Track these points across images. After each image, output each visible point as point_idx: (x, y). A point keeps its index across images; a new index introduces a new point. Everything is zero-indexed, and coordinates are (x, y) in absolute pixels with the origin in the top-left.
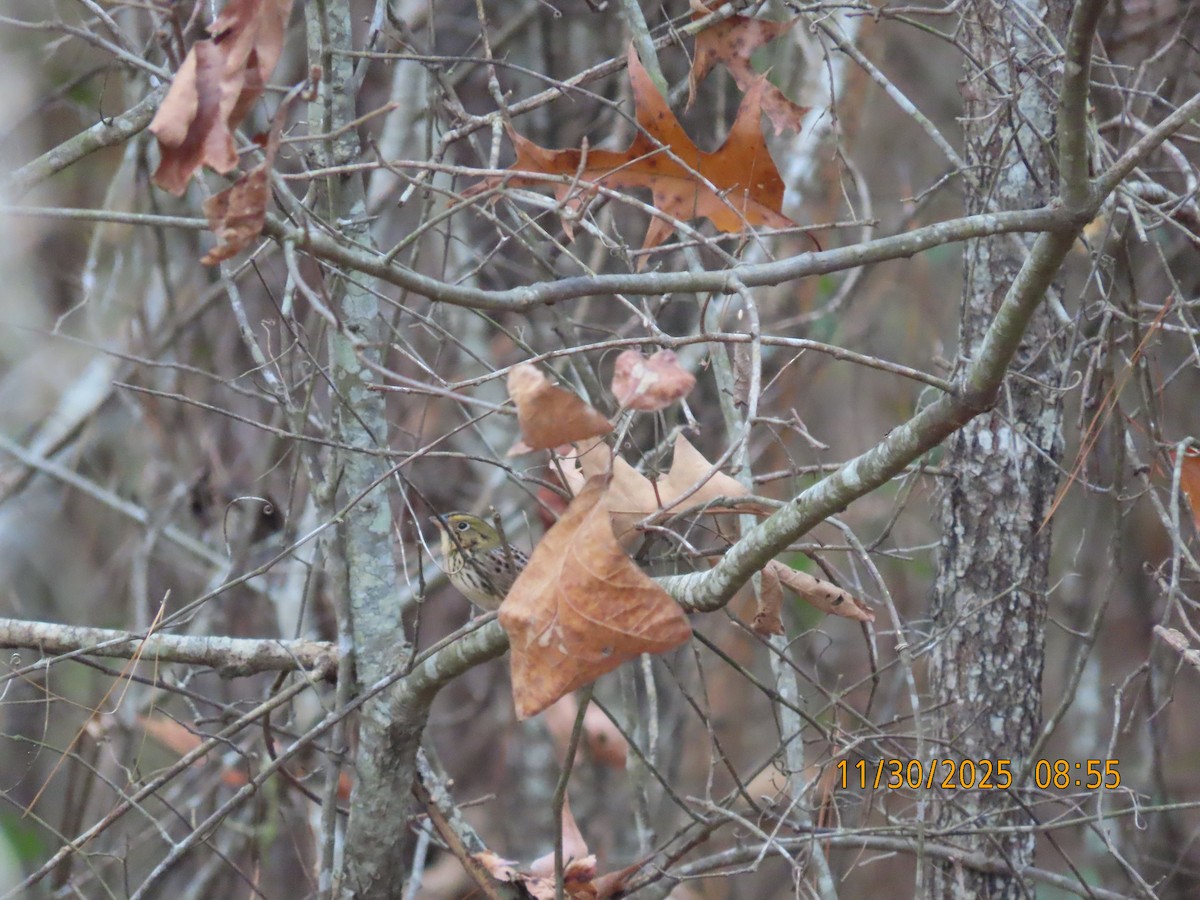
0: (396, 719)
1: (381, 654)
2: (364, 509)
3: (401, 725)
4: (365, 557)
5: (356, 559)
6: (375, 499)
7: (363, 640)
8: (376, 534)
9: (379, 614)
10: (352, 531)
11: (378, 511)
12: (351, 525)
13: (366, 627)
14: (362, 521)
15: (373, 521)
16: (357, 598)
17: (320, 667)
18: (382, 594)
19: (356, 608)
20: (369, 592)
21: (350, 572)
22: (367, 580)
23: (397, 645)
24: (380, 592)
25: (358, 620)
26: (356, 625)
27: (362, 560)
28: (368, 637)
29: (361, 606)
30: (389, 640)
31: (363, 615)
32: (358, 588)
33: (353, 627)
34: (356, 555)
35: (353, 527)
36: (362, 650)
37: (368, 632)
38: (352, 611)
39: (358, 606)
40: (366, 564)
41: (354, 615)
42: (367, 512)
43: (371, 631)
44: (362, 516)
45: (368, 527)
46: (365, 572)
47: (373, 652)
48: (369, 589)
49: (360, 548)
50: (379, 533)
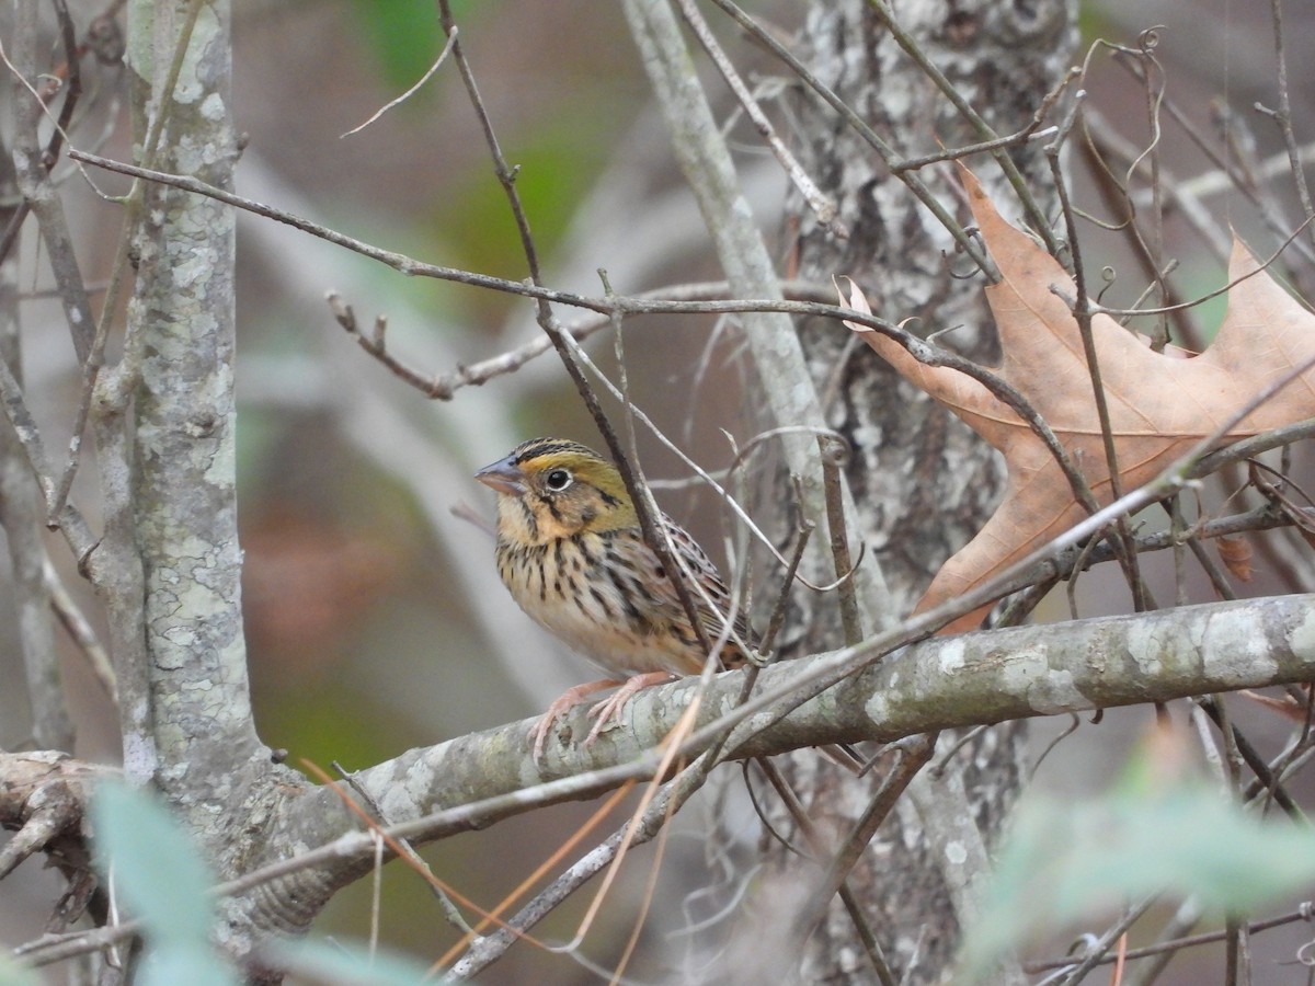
1: (226, 778)
2: (198, 431)
4: (195, 547)
5: (172, 550)
6: (218, 404)
7: (183, 745)
8: (216, 487)
9: (222, 683)
10: (163, 483)
11: (223, 434)
12: (159, 470)
13: (190, 715)
14: (189, 459)
15: (212, 459)
16: (171, 646)
17: (49, 812)
18: (225, 634)
19: (169, 670)
20: (202, 630)
21: (155, 583)
22: (197, 602)
23: (253, 759)
24: (223, 629)
25: (175, 697)
26: (169, 712)
27: (186, 554)
28: (194, 739)
29: (180, 664)
30: (242, 745)
31: (185, 686)
32: (172, 621)
33: (161, 715)
34: (171, 540)
35: (167, 474)
36: (179, 770)
37: (194, 727)
38: (159, 676)
39: (174, 664)
40: (194, 562)
41: (166, 687)
42: (202, 437)
43: (204, 723)
44: (189, 446)
45: (202, 472)
46: (193, 583)
47: (208, 773)
48: (202, 623)
49: (181, 523)
50: (222, 487)
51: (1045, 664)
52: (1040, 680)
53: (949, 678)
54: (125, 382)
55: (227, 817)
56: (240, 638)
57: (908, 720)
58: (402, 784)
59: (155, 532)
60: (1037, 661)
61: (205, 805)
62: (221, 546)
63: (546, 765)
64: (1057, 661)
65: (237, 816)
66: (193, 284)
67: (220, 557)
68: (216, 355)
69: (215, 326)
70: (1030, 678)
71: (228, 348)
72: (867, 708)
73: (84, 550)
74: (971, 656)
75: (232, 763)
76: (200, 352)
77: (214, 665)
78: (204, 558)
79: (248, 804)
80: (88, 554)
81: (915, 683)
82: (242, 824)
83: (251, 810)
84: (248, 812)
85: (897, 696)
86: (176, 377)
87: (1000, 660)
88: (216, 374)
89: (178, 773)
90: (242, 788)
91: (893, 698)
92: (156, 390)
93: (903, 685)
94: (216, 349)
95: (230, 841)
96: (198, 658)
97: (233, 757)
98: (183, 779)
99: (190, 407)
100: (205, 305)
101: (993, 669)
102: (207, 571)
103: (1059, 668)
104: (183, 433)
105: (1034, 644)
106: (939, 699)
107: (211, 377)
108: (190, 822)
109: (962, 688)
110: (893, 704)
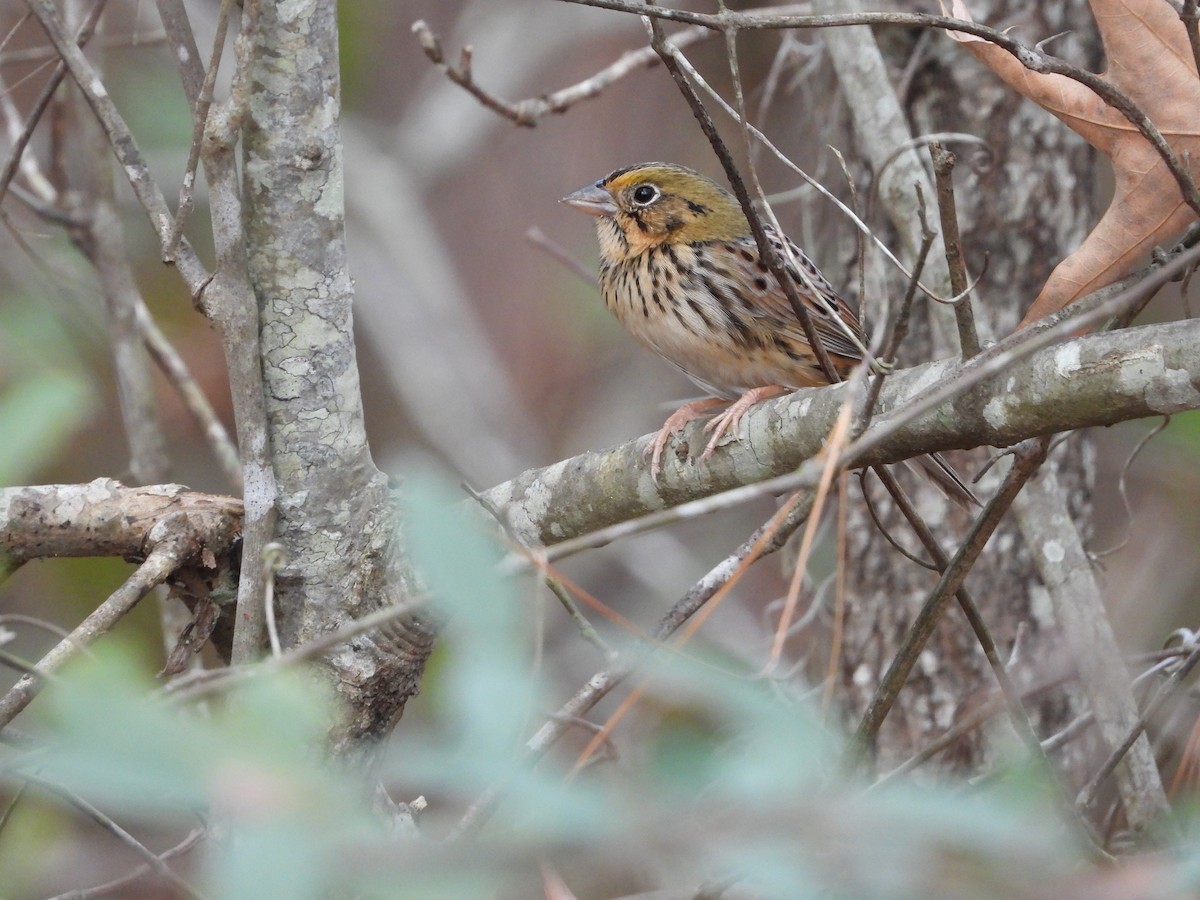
0: (389, 659)
1: (345, 505)
2: (306, 164)
3: (400, 672)
4: (307, 278)
5: (285, 282)
6: (325, 137)
7: (301, 474)
8: (325, 219)
9: (337, 411)
10: (274, 217)
11: (331, 166)
12: (270, 203)
13: (308, 444)
14: (299, 192)
15: (321, 191)
16: (287, 376)
17: (170, 545)
18: (340, 363)
19: (286, 400)
20: (316, 360)
21: (268, 314)
22: (311, 332)
23: (370, 485)
24: (337, 358)
25: (292, 427)
26: (287, 442)
27: (298, 285)
28: (313, 467)
29: (296, 394)
30: (359, 472)
31: (301, 416)
32: (287, 352)
33: (279, 445)
34: (283, 273)
35: (278, 207)
36: (298, 498)
37: (312, 456)
38: (275, 406)
39: (290, 395)
40: (306, 293)
41: (283, 418)
42: (311, 169)
43: (322, 452)
44: (298, 179)
45: (312, 204)
46: (307, 313)
47: (327, 501)
48: (316, 352)
49: (293, 256)
50: (332, 218)
51: (1161, 364)
52: (1156, 380)
53: (1065, 381)
54: (233, 118)
55: (347, 543)
56: (353, 367)
57: (1027, 423)
58: (520, 505)
59: (267, 265)
60: (1153, 361)
61: (325, 532)
62: (332, 277)
63: (664, 481)
64: (1173, 361)
65: (357, 542)
66: (297, 19)
67: (332, 288)
68: (321, 88)
69: (320, 60)
70: (1146, 378)
71: (333, 81)
72: (985, 413)
73: (198, 285)
74: (1086, 358)
75: (350, 491)
76: (306, 86)
77: (329, 393)
78: (316, 289)
79: (368, 530)
80: (202, 289)
81: (1032, 388)
82: (362, 549)
83: (370, 535)
84: (368, 538)
85: (1014, 400)
86: (284, 111)
87: (1116, 362)
88: (322, 107)
89: (298, 501)
90: (361, 514)
91: (1011, 402)
92: (264, 125)
93: (1020, 390)
94: (321, 82)
95: (351, 566)
96: (314, 387)
97: (351, 484)
98: (303, 507)
99: (298, 141)
100: (310, 40)
101: (1110, 370)
102: (320, 302)
103: (1176, 367)
104: (292, 166)
105: (1150, 345)
106: (1057, 402)
107: (318, 110)
108: (311, 550)
109: (1080, 390)
110: (1010, 408)
